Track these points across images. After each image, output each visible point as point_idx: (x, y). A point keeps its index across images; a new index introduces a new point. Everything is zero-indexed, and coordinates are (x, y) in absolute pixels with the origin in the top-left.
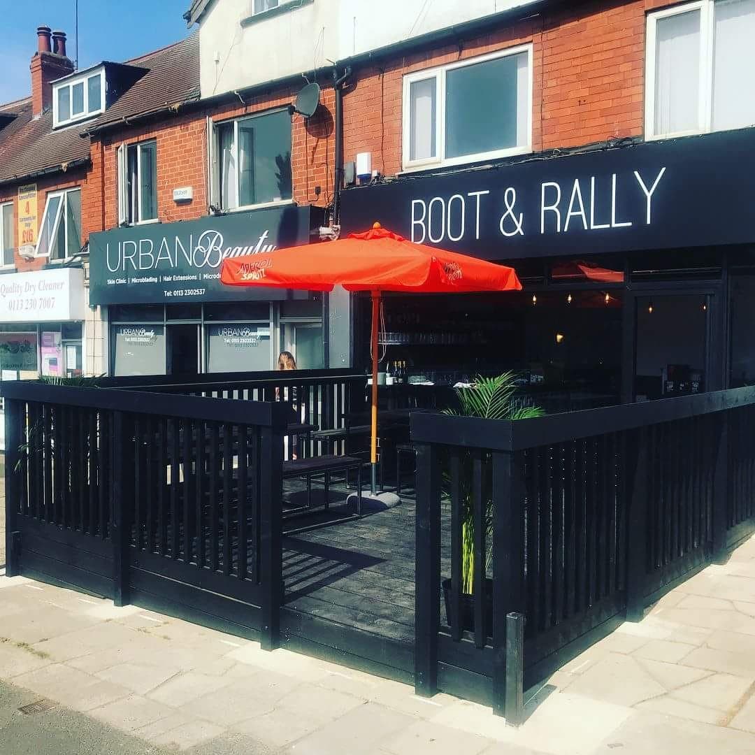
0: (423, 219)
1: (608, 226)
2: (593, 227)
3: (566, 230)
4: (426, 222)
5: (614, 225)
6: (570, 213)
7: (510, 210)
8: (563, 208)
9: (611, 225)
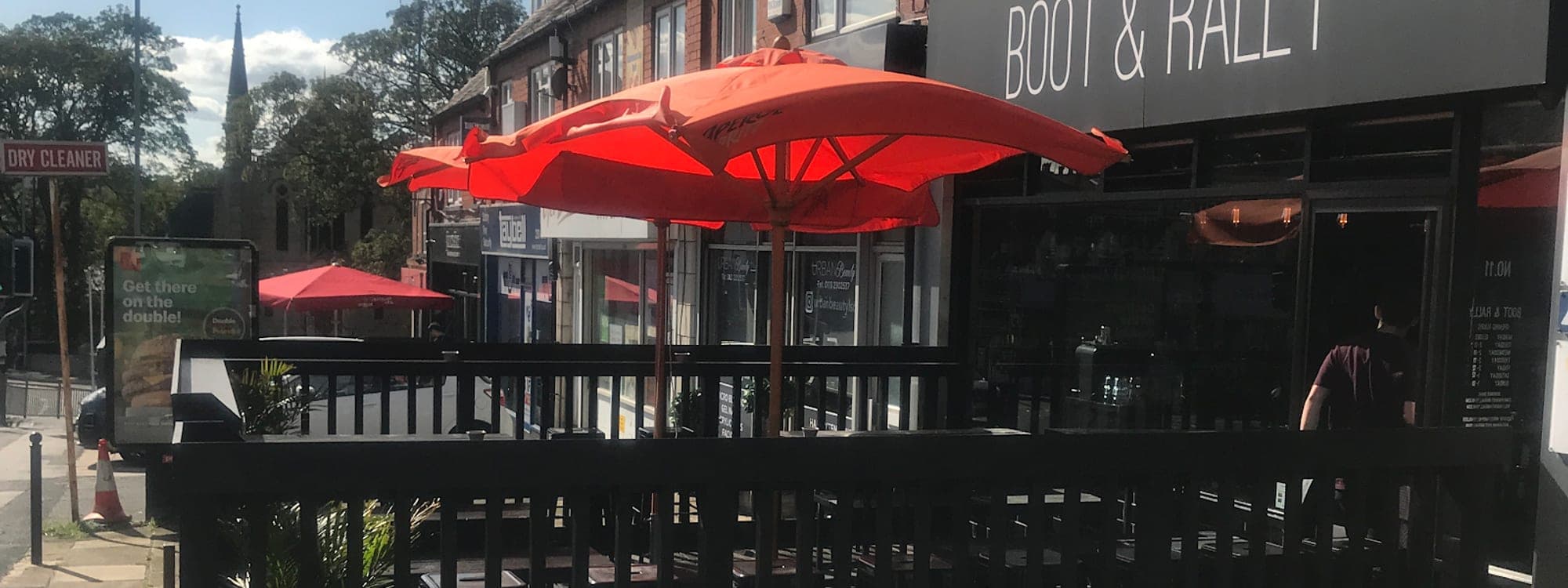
0: (1020, 47)
1: (1256, 56)
2: (1237, 59)
3: (1200, 67)
4: (1024, 52)
5: (1267, 55)
6: (1207, 30)
7: (1128, 27)
8: (1198, 19)
9: (1261, 56)
